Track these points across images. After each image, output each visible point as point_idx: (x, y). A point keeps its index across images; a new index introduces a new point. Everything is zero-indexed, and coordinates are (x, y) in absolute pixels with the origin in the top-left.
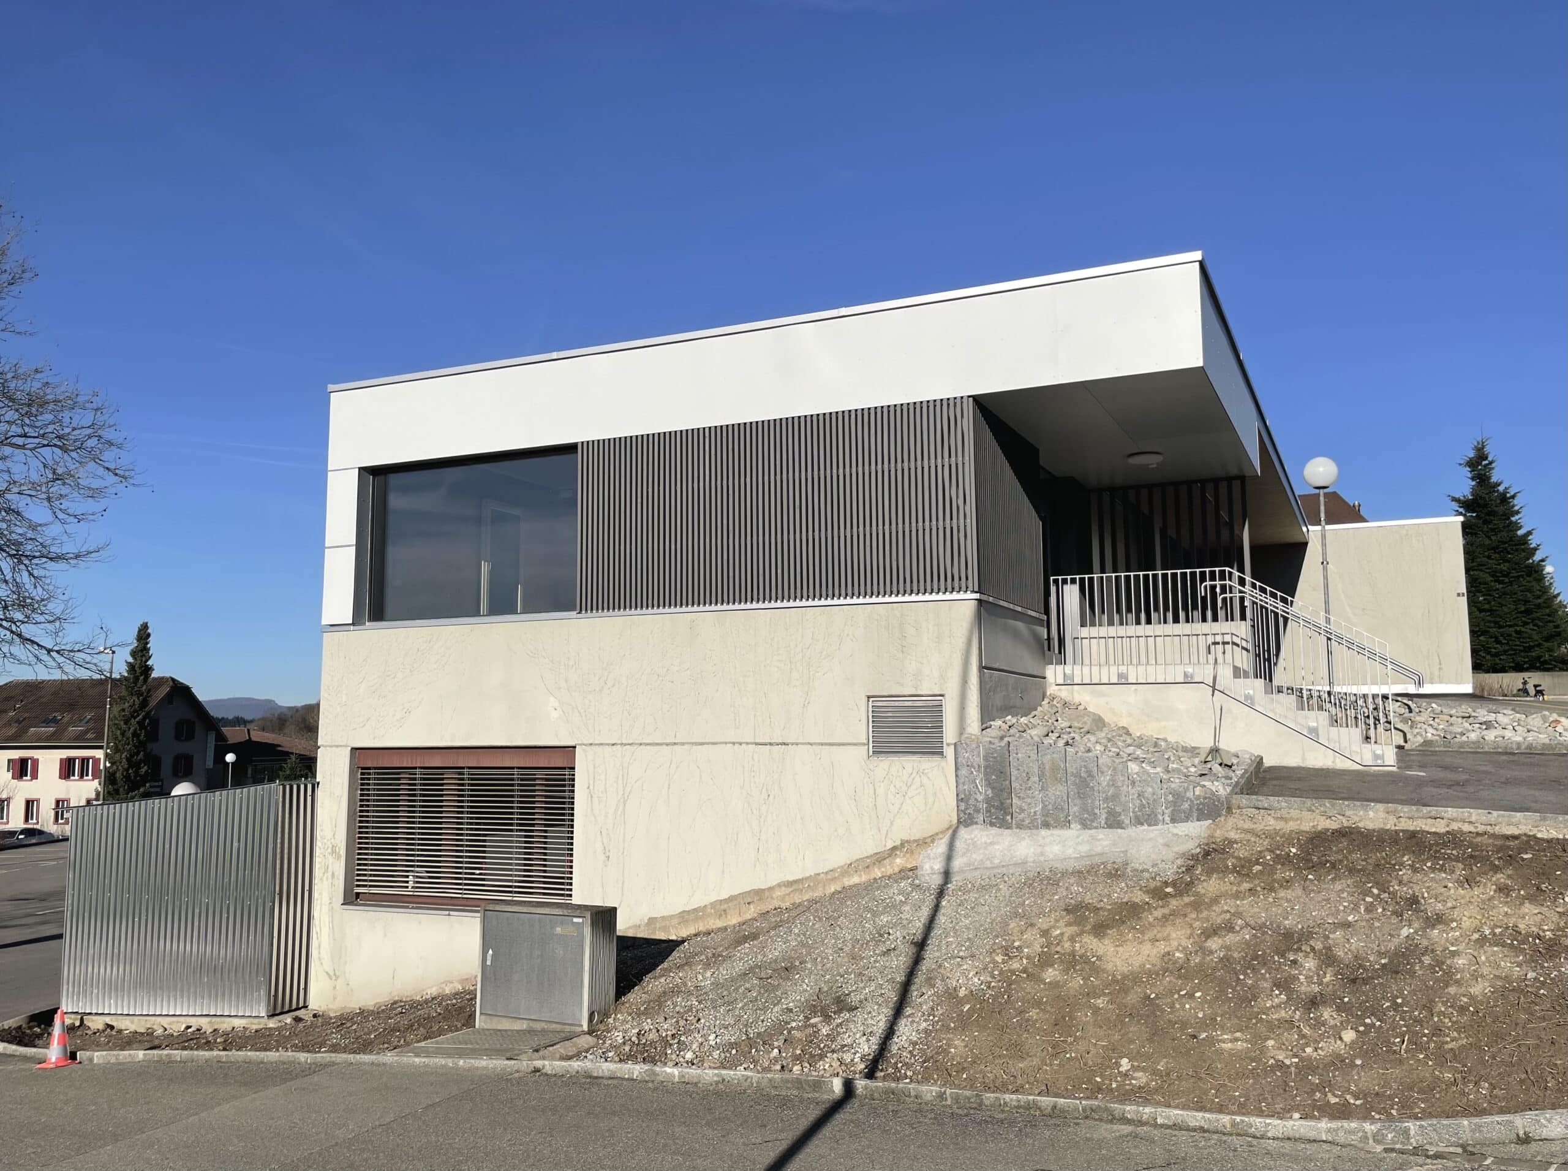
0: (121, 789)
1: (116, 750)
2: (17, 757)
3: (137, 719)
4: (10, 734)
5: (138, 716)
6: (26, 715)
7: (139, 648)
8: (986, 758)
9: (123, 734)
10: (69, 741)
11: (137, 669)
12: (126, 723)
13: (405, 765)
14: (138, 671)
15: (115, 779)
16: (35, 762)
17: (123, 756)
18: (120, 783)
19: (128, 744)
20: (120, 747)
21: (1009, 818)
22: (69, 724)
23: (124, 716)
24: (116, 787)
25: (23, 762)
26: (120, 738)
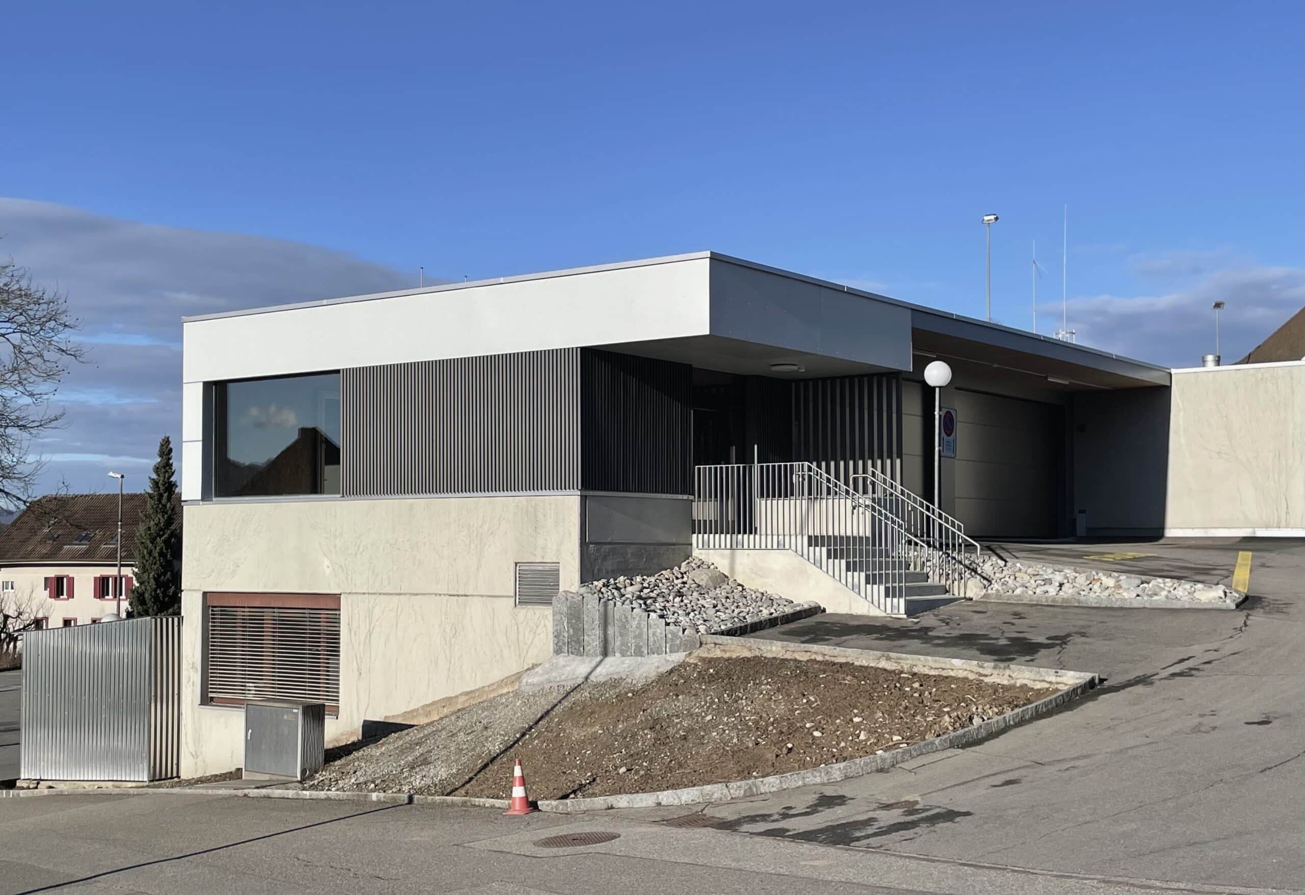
0: (151, 610)
1: (144, 569)
2: (53, 575)
3: (163, 538)
4: (44, 551)
5: (163, 534)
6: (60, 532)
7: (162, 464)
8: (569, 608)
9: (150, 553)
10: (101, 558)
11: (161, 486)
12: (152, 543)
13: (238, 605)
14: (162, 488)
15: (144, 598)
16: (71, 580)
17: (151, 575)
18: (150, 603)
19: (155, 564)
20: (147, 566)
21: (582, 649)
22: (101, 541)
23: (149, 534)
24: (145, 607)
25: (59, 580)
26: (147, 558)
